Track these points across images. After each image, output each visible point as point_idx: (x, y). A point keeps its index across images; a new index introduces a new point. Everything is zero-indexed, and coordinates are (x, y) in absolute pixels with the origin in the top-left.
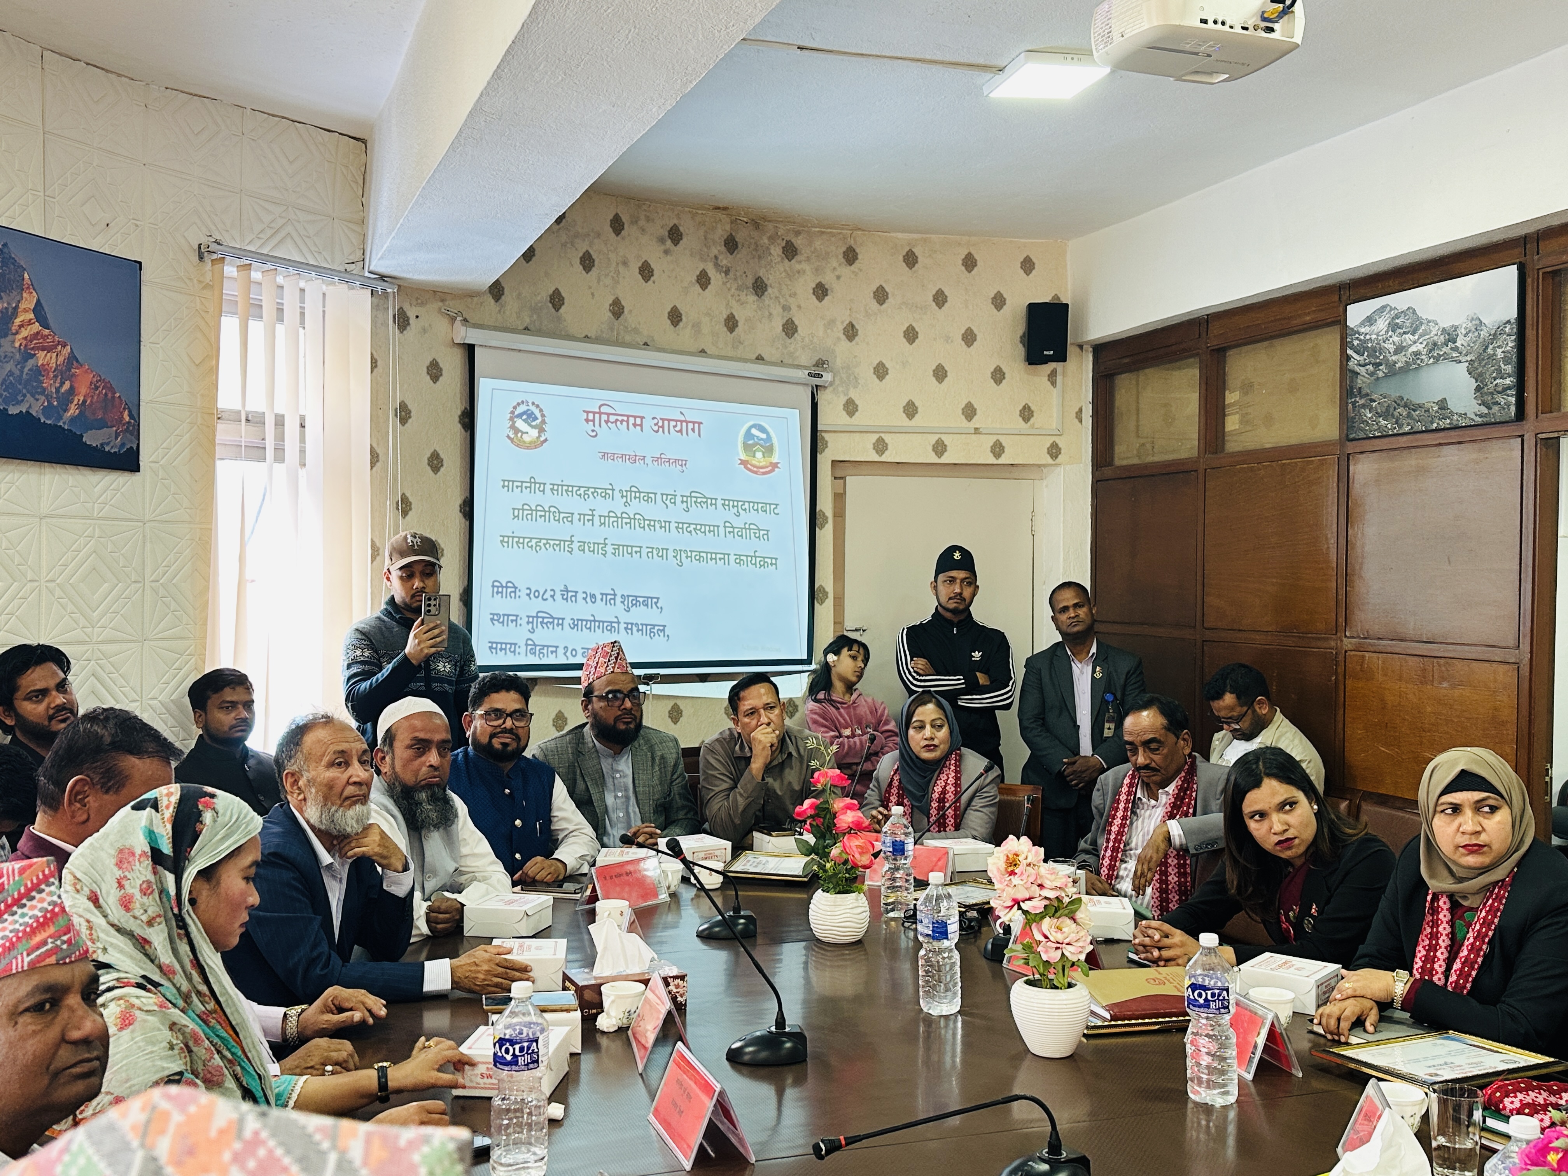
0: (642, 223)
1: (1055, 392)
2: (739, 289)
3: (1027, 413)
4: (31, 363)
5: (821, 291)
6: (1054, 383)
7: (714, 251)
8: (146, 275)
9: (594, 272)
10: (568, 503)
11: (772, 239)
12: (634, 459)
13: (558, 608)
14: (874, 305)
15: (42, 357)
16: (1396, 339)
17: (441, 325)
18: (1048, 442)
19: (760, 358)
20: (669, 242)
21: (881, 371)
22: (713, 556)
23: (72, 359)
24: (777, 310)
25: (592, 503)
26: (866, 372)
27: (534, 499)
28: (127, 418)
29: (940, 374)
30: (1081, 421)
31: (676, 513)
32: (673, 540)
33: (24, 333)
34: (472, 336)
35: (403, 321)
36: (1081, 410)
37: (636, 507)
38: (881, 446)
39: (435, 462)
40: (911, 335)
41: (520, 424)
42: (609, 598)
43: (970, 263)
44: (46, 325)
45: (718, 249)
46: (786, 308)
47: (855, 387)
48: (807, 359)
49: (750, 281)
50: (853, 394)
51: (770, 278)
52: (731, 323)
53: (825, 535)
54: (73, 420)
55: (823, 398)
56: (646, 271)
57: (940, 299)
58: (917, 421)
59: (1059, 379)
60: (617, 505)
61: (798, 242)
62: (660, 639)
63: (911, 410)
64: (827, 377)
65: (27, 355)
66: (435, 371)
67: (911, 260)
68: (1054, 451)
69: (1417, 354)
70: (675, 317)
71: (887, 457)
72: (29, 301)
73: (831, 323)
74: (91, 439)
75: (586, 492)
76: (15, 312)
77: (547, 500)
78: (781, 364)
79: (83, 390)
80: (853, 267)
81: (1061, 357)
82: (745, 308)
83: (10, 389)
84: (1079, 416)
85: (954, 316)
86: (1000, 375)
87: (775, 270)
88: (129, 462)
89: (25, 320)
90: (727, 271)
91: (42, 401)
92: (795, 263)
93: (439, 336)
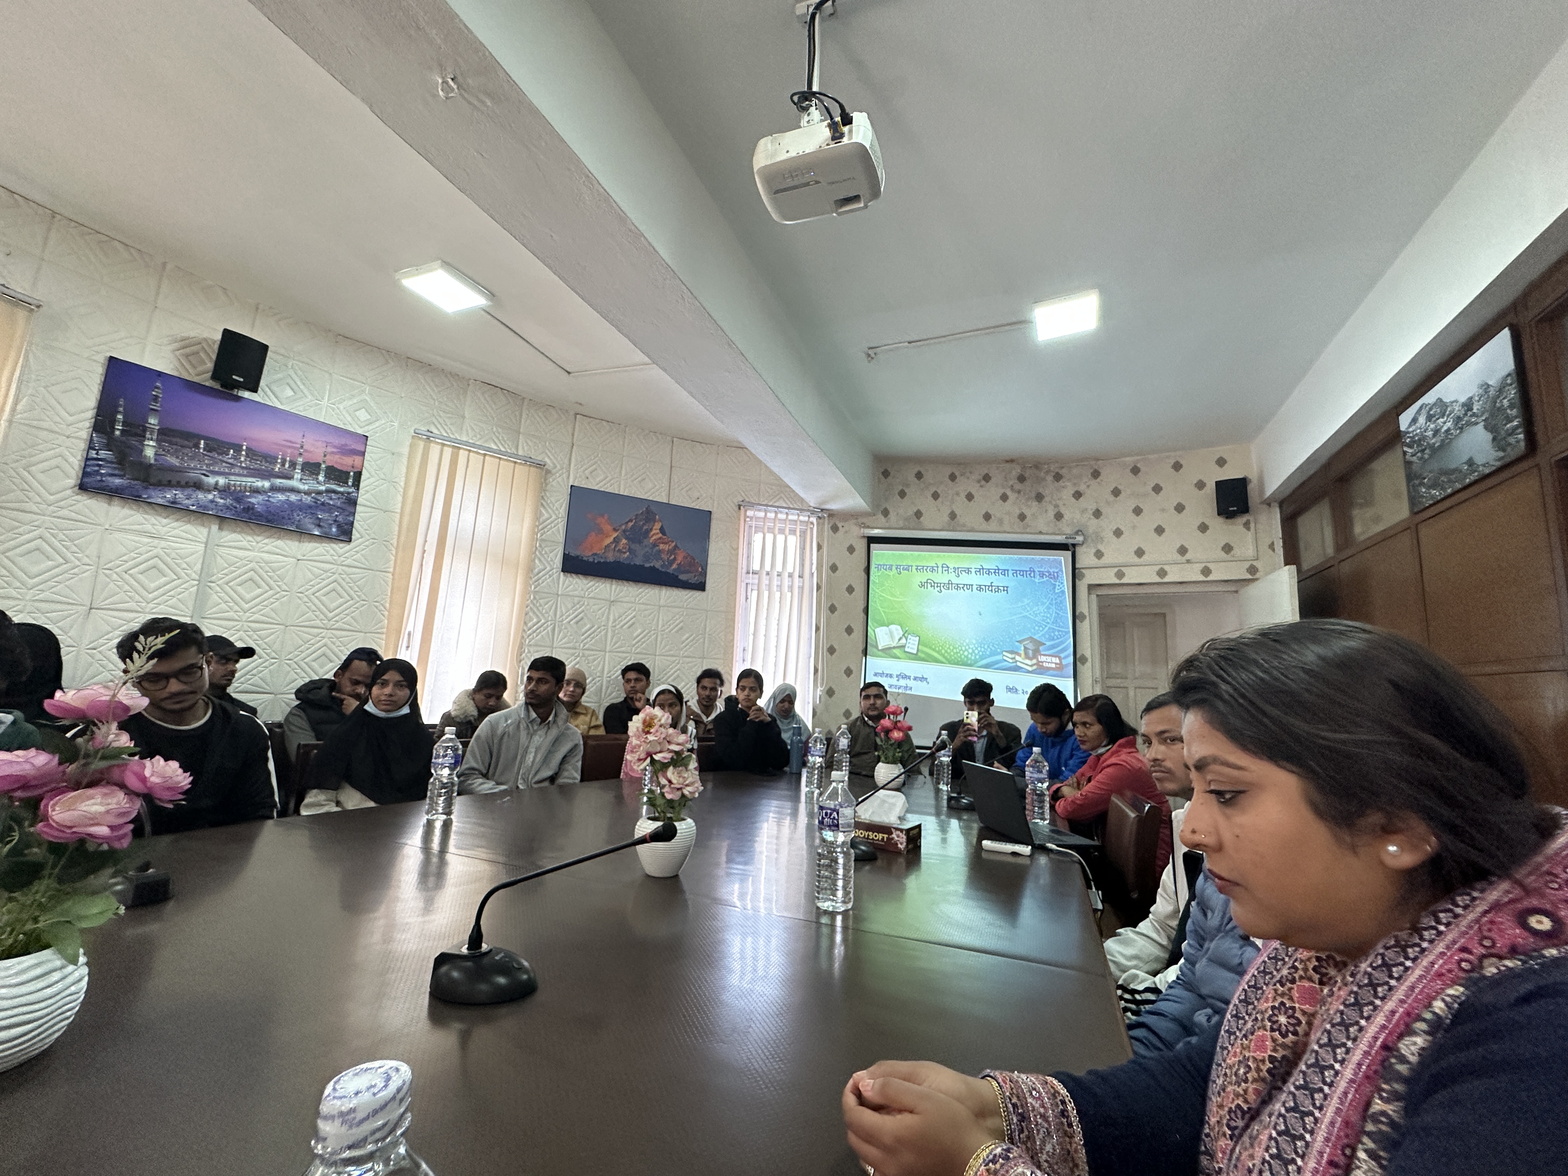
0: (968, 474)
1: (1250, 533)
2: (1028, 499)
3: (1228, 548)
4: (657, 548)
5: (1078, 495)
6: (1248, 529)
7: (1011, 483)
8: (713, 516)
9: (940, 499)
11: (1047, 472)
14: (1112, 498)
15: (662, 546)
16: (1432, 426)
17: (854, 529)
18: (1247, 565)
19: (1041, 533)
20: (983, 482)
23: (676, 546)
24: (1050, 508)
26: (1109, 534)
28: (700, 569)
29: (1160, 530)
30: (1274, 550)
33: (654, 537)
34: (870, 533)
35: (835, 529)
36: (1273, 543)
38: (1120, 575)
39: (850, 589)
40: (1138, 511)
43: (1177, 466)
44: (665, 535)
45: (1013, 481)
46: (1056, 506)
47: (1102, 543)
48: (1070, 530)
49: (1033, 495)
50: (1101, 547)
51: (1046, 492)
52: (1022, 517)
54: (674, 570)
55: (1079, 550)
56: (970, 497)
57: (1158, 489)
58: (1145, 558)
59: (1252, 525)
61: (1063, 472)
63: (1140, 553)
64: (1079, 538)
65: (655, 546)
66: (851, 550)
67: (1135, 471)
68: (1252, 570)
69: (1449, 430)
70: (987, 517)
71: (1125, 580)
72: (657, 526)
73: (1084, 511)
74: (683, 577)
76: (651, 530)
79: (680, 559)
80: (1098, 480)
81: (1244, 509)
82: (1031, 509)
83: (647, 558)
84: (1272, 546)
85: (1168, 497)
86: (1203, 528)
87: (1048, 488)
88: (701, 586)
89: (655, 533)
90: (1019, 492)
91: (661, 562)
92: (1061, 483)
93: (854, 534)
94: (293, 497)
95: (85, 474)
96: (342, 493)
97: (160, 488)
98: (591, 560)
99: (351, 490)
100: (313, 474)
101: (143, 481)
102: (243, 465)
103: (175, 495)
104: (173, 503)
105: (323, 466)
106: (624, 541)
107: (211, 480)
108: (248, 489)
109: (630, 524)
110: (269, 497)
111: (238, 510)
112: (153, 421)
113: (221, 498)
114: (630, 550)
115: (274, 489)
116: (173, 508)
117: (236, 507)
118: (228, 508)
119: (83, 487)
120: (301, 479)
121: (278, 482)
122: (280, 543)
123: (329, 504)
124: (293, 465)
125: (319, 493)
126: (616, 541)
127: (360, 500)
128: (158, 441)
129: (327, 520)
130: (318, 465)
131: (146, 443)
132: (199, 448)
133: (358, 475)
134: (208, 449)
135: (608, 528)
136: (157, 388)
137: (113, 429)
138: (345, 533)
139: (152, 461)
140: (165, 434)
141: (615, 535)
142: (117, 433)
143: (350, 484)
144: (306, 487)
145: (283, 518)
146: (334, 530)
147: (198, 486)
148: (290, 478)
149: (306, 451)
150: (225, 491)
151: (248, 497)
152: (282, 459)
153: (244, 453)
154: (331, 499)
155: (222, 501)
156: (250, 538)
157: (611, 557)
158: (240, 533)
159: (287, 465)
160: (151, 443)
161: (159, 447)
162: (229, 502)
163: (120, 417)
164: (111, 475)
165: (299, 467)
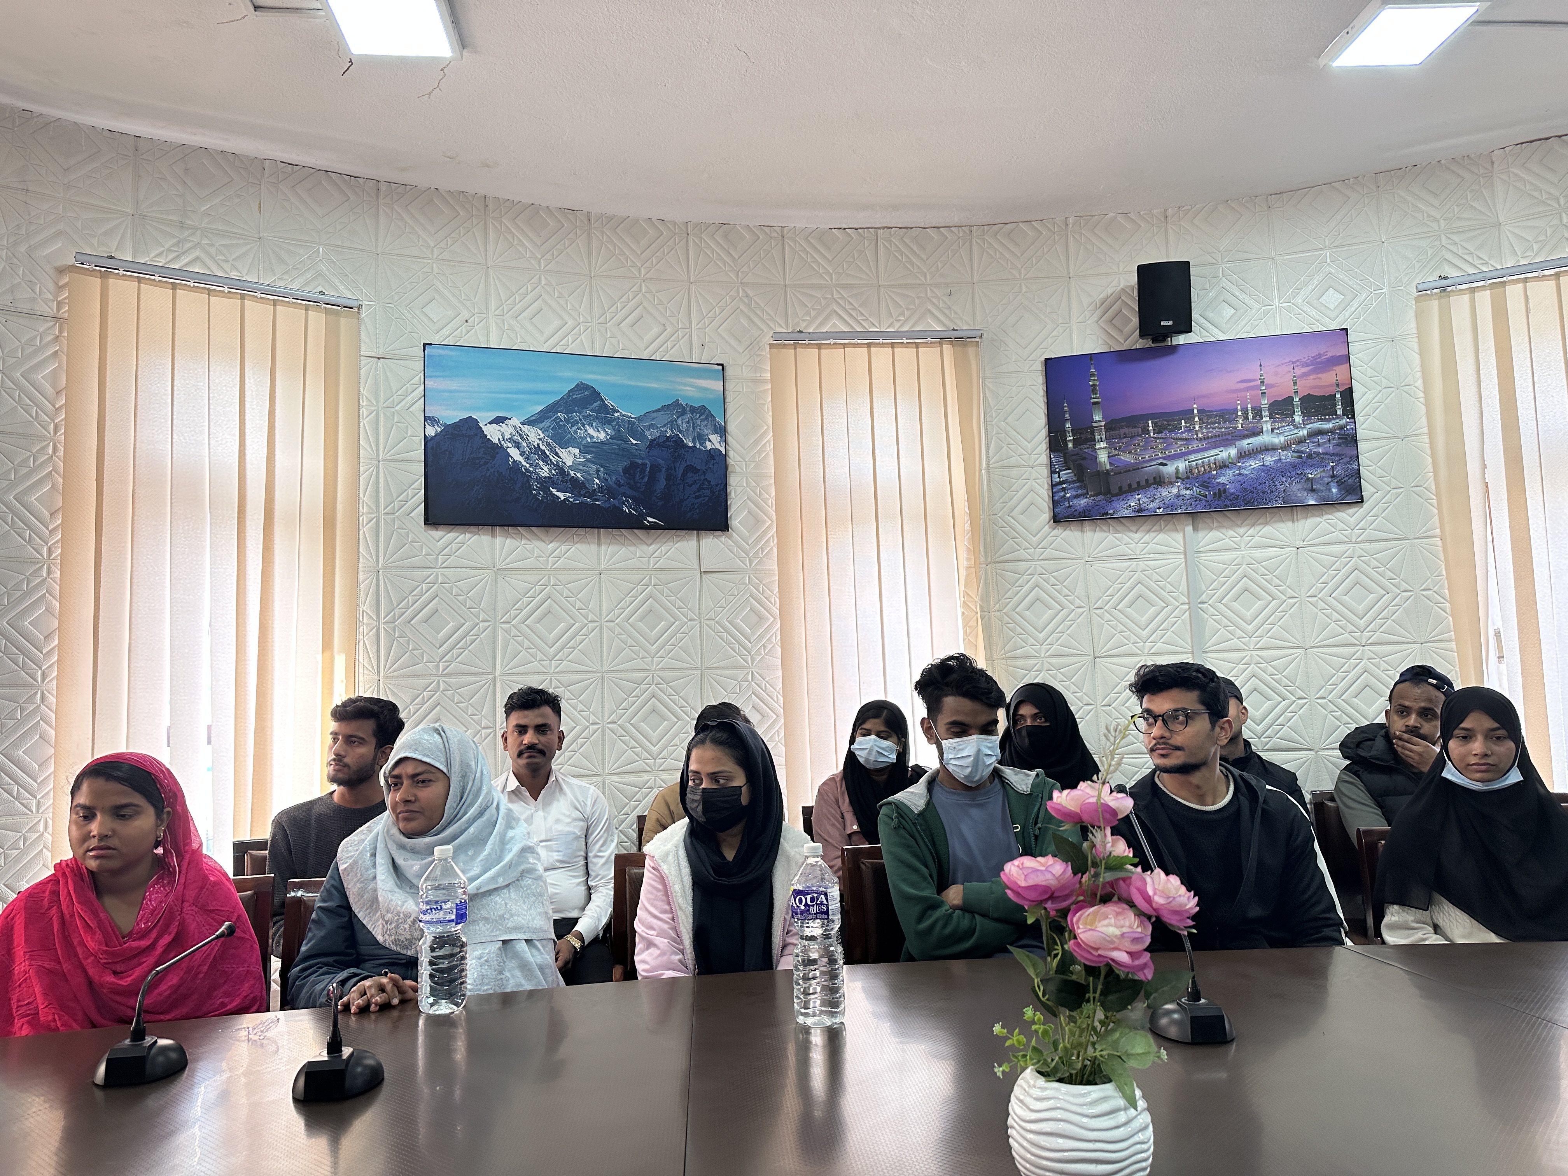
94: (1270, 459)
95: (1055, 504)
96: (1332, 431)
97: (1122, 497)
99: (1343, 422)
100: (1287, 416)
101: (1105, 494)
102: (1200, 435)
103: (1139, 500)
104: (1138, 511)
105: (1296, 399)
107: (1169, 469)
108: (1213, 466)
110: (1240, 468)
111: (1209, 498)
112: (1097, 417)
113: (1187, 489)
115: (1243, 455)
116: (1141, 516)
117: (1205, 496)
118: (1196, 499)
119: (1057, 519)
120: (1273, 430)
121: (1245, 443)
122: (1268, 529)
123: (1318, 454)
124: (1258, 413)
125: (1301, 441)
127: (1361, 434)
128: (1108, 440)
129: (1322, 478)
130: (1290, 400)
131: (1097, 447)
132: (1148, 432)
133: (1348, 395)
134: (1159, 429)
136: (1093, 375)
137: (1066, 443)
138: (1352, 493)
139: (1108, 467)
140: (1113, 428)
142: (1070, 445)
143: (1339, 412)
144: (1282, 439)
145: (1264, 493)
146: (1334, 490)
147: (1159, 481)
148: (1257, 432)
149: (1269, 386)
150: (1187, 478)
151: (1217, 476)
152: (1242, 409)
153: (1196, 419)
154: (1319, 445)
155: (1188, 492)
156: (1231, 533)
158: (1217, 528)
159: (1250, 417)
160: (1103, 445)
161: (1111, 446)
162: (1196, 490)
163: (1068, 425)
164: (1077, 497)
165: (1265, 413)
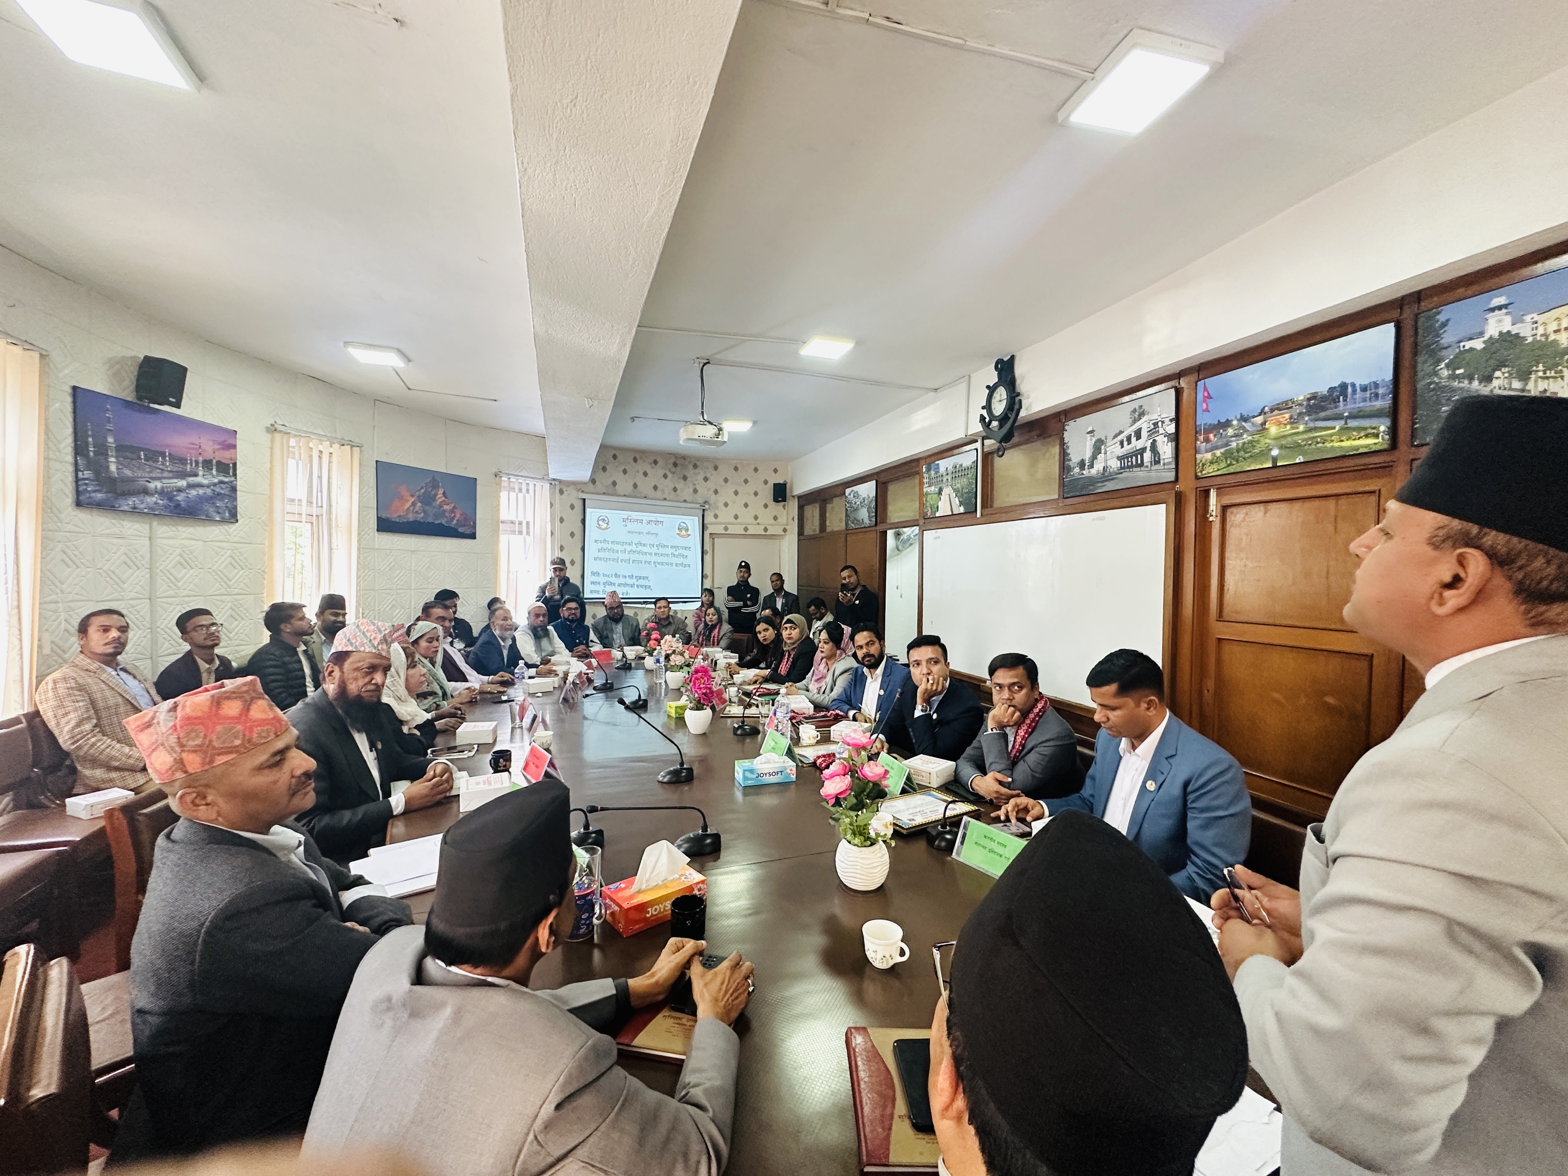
0: (644, 459)
1: (785, 512)
2: (678, 479)
3: (775, 518)
5: (706, 479)
6: (785, 510)
7: (669, 467)
8: (478, 482)
9: (627, 475)
10: (616, 547)
11: (689, 463)
12: (639, 533)
13: (613, 580)
14: (724, 483)
15: (445, 507)
16: (855, 500)
17: (575, 493)
18: (783, 527)
19: (685, 501)
20: (653, 465)
21: (726, 505)
22: (667, 564)
23: (455, 507)
24: (691, 485)
25: (625, 547)
26: (721, 505)
27: (605, 546)
28: (472, 523)
29: (746, 505)
30: (794, 521)
31: (654, 550)
32: (654, 559)
33: (439, 500)
34: (584, 496)
35: (561, 492)
36: (793, 517)
37: (640, 548)
38: (726, 529)
39: (572, 535)
40: (736, 493)
41: (600, 522)
42: (631, 577)
43: (756, 470)
44: (446, 497)
46: (694, 484)
47: (717, 510)
48: (701, 501)
49: (682, 476)
50: (717, 512)
51: (688, 475)
52: (675, 489)
53: (708, 558)
54: (455, 524)
55: (706, 513)
56: (645, 474)
57: (746, 481)
58: (738, 521)
59: (786, 508)
60: (634, 547)
61: (698, 464)
62: (648, 590)
63: (736, 517)
64: (707, 506)
65: (441, 507)
66: (572, 507)
67: (736, 469)
68: (785, 530)
69: (858, 505)
70: (655, 488)
71: (728, 532)
72: (441, 491)
73: (709, 489)
74: (461, 530)
75: (623, 543)
76: (437, 494)
77: (610, 546)
78: (692, 502)
79: (458, 516)
80: (717, 472)
81: (784, 500)
82: (680, 485)
83: (436, 516)
84: (793, 519)
85: (751, 488)
86: (766, 506)
87: (690, 473)
88: (473, 536)
89: (440, 498)
90: (673, 473)
91: (446, 519)
92: (696, 471)
93: (573, 496)
94: (201, 491)
95: (78, 493)
96: (228, 483)
97: (125, 497)
98: (397, 520)
99: (232, 479)
100: (210, 469)
101: (114, 493)
102: (169, 469)
103: (134, 501)
104: (135, 508)
105: (214, 461)
106: (419, 504)
107: (152, 486)
108: (174, 489)
109: (423, 491)
110: (187, 493)
111: (172, 508)
112: (110, 440)
113: (161, 500)
114: (424, 511)
115: (191, 486)
116: (134, 511)
117: (170, 506)
118: (164, 507)
119: (79, 504)
120: (203, 475)
121: (191, 480)
122: (192, 529)
123: (221, 493)
124: (197, 463)
125: (215, 485)
126: (414, 504)
127: (238, 488)
128: (116, 457)
129: (223, 507)
130: (211, 461)
131: (110, 460)
132: (140, 459)
133: (235, 466)
134: (147, 459)
135: (406, 494)
136: (108, 410)
137: (88, 451)
138: (233, 517)
139: (116, 475)
140: (120, 449)
141: (412, 500)
142: (91, 454)
143: (231, 474)
144: (207, 482)
145: (198, 509)
146: (227, 514)
147: (146, 492)
148: (196, 475)
149: (202, 450)
150: (162, 493)
151: (176, 496)
152: (190, 460)
153: (167, 458)
154: (222, 489)
155: (161, 502)
156: (174, 529)
157: (411, 517)
158: (167, 525)
159: (194, 465)
160: (113, 460)
161: (118, 462)
162: (165, 502)
163: (90, 439)
164: (95, 491)
165: (200, 465)
